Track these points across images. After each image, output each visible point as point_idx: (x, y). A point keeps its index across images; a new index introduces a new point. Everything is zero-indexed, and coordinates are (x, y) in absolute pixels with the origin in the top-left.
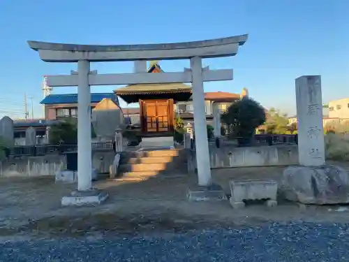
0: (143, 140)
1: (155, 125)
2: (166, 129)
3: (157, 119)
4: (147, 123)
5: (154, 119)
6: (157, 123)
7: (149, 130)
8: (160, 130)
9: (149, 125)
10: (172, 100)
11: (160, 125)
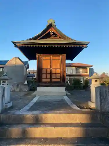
0: (39, 89)
1: (49, 76)
2: (59, 80)
3: (51, 71)
4: (42, 74)
5: (49, 71)
6: (51, 74)
7: (44, 80)
8: (53, 80)
9: (44, 76)
10: (64, 55)
11: (54, 76)
